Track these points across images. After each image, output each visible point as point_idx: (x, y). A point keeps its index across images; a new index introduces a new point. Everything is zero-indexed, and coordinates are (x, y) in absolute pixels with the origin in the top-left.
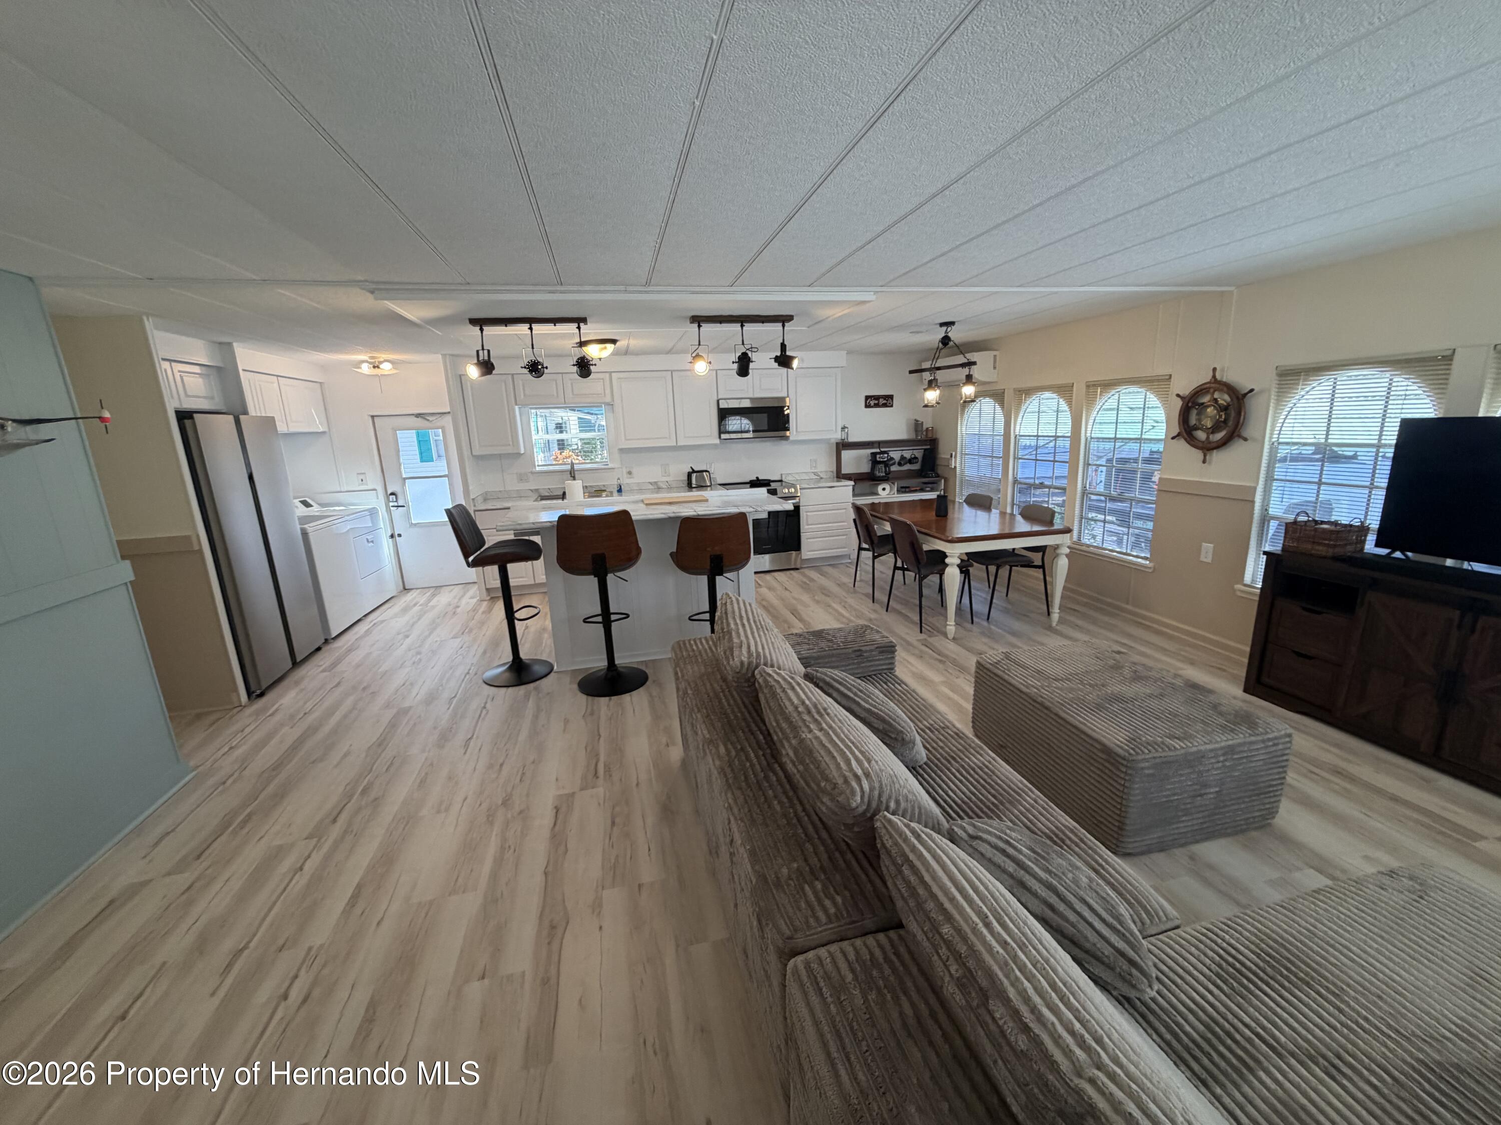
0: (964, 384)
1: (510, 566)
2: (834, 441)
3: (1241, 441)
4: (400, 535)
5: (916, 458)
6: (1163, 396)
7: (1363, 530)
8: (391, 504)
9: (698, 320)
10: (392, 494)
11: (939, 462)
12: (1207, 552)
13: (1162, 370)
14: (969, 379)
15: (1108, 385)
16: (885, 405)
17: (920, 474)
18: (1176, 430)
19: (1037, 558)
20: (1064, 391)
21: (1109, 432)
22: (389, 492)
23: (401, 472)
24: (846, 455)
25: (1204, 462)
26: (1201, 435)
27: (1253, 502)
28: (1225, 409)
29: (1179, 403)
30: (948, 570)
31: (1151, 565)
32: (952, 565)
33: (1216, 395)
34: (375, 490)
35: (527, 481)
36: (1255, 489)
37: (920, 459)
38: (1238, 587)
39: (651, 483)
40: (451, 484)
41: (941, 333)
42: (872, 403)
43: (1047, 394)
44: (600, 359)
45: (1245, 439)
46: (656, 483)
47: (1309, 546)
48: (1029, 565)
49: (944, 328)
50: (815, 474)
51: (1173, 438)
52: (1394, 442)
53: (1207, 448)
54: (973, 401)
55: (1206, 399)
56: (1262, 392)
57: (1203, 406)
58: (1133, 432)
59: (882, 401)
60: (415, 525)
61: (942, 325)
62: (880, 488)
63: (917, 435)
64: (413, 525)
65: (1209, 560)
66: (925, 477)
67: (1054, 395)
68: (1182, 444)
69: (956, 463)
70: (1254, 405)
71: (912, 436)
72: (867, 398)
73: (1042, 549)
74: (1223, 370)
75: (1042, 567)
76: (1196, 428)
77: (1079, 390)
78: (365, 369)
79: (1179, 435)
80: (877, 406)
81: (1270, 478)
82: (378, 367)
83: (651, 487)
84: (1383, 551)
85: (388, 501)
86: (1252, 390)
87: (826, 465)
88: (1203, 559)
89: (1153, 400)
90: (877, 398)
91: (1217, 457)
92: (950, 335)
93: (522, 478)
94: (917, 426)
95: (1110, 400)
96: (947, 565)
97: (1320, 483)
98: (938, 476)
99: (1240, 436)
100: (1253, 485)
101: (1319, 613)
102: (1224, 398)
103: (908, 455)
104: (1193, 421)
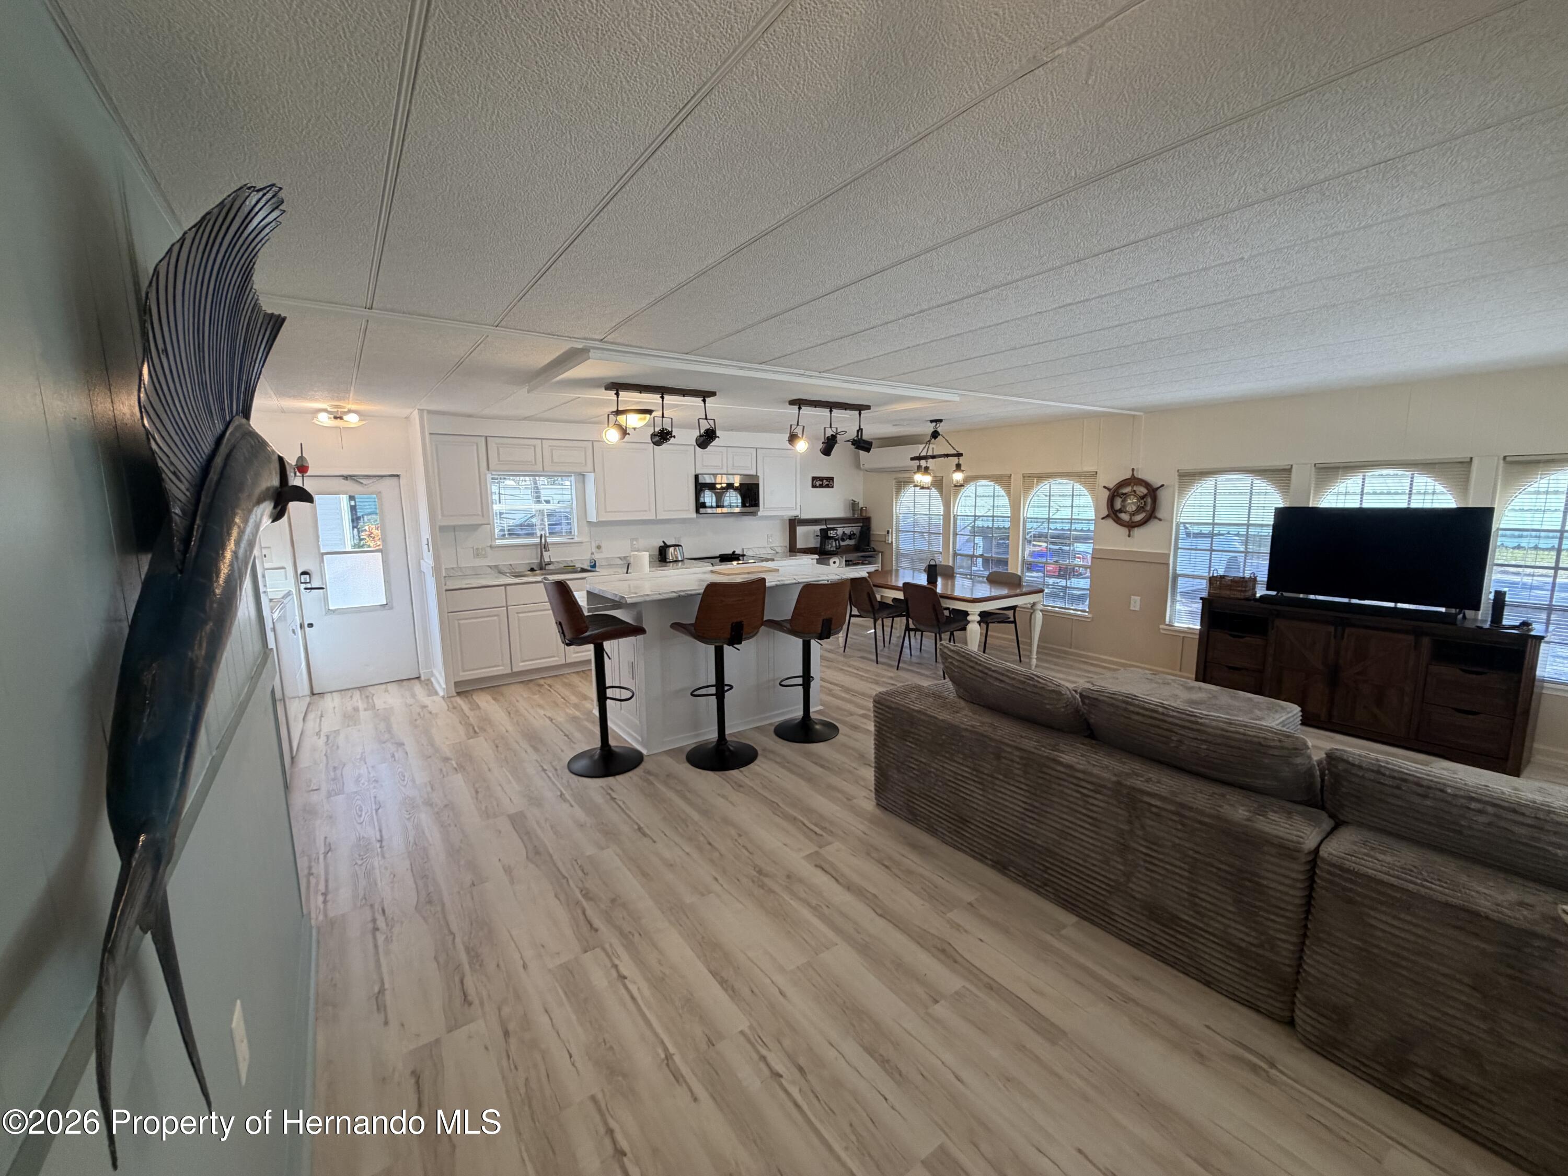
0: (955, 471)
1: (607, 645)
2: (787, 518)
3: (1156, 521)
4: (310, 625)
5: (854, 534)
6: (1092, 489)
7: (1253, 580)
8: (303, 586)
9: (799, 403)
10: (304, 573)
11: (872, 538)
12: (1136, 603)
13: (1089, 468)
14: (958, 467)
15: (1041, 477)
16: (827, 486)
17: (857, 548)
18: (1105, 512)
19: (1010, 613)
20: (1003, 480)
21: (1043, 514)
22: (299, 572)
23: (318, 546)
24: (800, 530)
25: (1129, 536)
26: (1125, 517)
27: (1168, 564)
28: (1143, 498)
29: (1106, 494)
30: (969, 627)
31: (1090, 616)
32: (973, 621)
33: (1135, 488)
34: (283, 568)
35: (485, 556)
36: (1169, 555)
37: (858, 534)
38: (1162, 626)
39: (620, 558)
40: (385, 562)
41: (930, 428)
42: (818, 483)
43: (984, 482)
44: (635, 429)
45: (1160, 520)
46: (625, 558)
47: (1228, 592)
48: (1005, 621)
49: (934, 424)
50: (772, 548)
51: (1103, 518)
52: (1272, 523)
53: (1131, 526)
54: (962, 485)
55: (1127, 490)
56: (1168, 486)
57: (1125, 496)
58: (1065, 514)
59: (825, 482)
60: (334, 611)
61: (932, 421)
62: (831, 561)
63: (854, 514)
64: (329, 611)
65: (1137, 609)
66: (863, 551)
67: (992, 483)
68: (1110, 523)
69: (892, 538)
70: (1163, 495)
71: (849, 515)
72: (814, 479)
73: (1014, 608)
74: (1138, 470)
75: (1014, 622)
76: (1120, 511)
77: (1016, 481)
78: (324, 419)
79: (1108, 516)
80: (821, 486)
81: (1177, 548)
82: (341, 418)
83: (620, 562)
84: (1274, 593)
85: (298, 582)
86: (1163, 486)
87: (780, 540)
88: (1132, 608)
89: (1079, 488)
90: (821, 479)
91: (1137, 532)
92: (939, 430)
93: (478, 553)
94: (854, 505)
95: (1043, 488)
96: (969, 622)
97: (1212, 550)
98: (874, 551)
99: (1156, 518)
100: (1166, 552)
101: (1242, 637)
102: (1142, 490)
103: (848, 531)
104: (1118, 504)
